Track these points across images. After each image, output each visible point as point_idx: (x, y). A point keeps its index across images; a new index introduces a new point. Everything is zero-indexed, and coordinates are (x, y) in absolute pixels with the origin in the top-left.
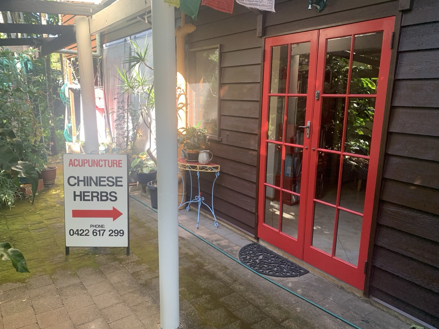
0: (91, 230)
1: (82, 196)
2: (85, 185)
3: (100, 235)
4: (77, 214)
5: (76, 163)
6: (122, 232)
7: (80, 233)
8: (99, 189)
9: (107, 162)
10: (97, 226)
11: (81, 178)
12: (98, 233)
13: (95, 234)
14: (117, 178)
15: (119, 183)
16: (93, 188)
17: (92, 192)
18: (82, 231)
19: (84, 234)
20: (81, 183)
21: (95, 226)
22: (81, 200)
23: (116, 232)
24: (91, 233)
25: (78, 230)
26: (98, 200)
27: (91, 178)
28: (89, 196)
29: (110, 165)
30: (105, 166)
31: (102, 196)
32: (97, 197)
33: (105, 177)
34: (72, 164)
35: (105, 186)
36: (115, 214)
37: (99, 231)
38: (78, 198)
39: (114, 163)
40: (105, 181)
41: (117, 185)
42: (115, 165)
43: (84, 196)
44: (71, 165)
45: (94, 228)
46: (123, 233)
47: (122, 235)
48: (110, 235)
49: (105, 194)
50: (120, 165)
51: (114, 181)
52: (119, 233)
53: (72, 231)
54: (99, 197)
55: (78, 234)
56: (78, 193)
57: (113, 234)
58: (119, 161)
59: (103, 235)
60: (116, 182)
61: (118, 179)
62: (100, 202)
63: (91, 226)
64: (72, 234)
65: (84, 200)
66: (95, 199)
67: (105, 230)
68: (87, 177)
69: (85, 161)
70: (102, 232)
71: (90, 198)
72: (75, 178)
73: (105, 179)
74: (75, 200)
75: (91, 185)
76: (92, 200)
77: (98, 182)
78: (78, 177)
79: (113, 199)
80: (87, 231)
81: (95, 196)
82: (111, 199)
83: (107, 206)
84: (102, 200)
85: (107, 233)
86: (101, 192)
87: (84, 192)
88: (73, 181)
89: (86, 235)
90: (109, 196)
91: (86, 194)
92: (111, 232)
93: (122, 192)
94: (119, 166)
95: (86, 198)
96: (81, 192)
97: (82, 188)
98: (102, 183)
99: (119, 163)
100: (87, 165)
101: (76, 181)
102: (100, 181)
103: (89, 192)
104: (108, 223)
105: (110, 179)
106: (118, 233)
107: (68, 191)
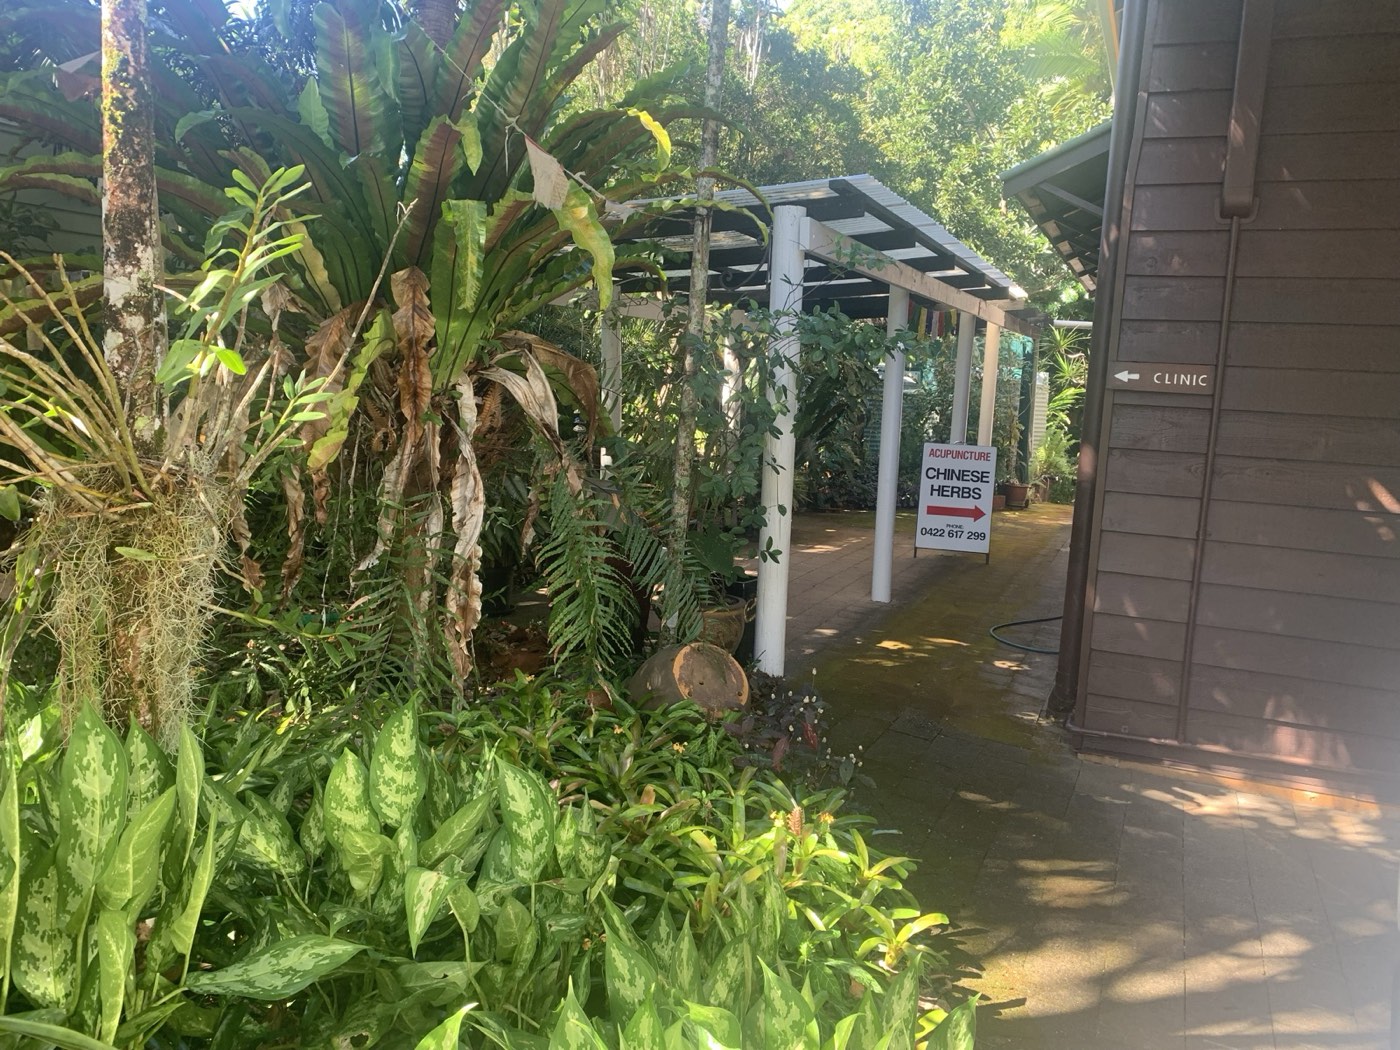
0: (947, 530)
1: (941, 491)
2: (945, 479)
3: (957, 537)
4: (932, 510)
5: (938, 453)
6: (983, 535)
7: (934, 532)
8: (961, 484)
9: (973, 454)
10: (955, 526)
11: (942, 471)
12: (955, 534)
13: (951, 535)
14: (983, 473)
15: (984, 479)
16: (955, 482)
17: (953, 487)
18: (936, 531)
19: (938, 534)
20: (941, 477)
21: (953, 526)
22: (939, 495)
23: (977, 535)
24: (946, 534)
25: (931, 529)
26: (959, 497)
27: (953, 471)
28: (948, 491)
29: (974, 458)
30: (971, 459)
31: (963, 492)
32: (958, 492)
33: (969, 471)
35: (969, 481)
36: (977, 514)
37: (957, 532)
38: (935, 493)
39: (981, 456)
40: (969, 476)
41: (982, 481)
42: (983, 458)
43: (943, 491)
44: (932, 456)
45: (951, 528)
46: (984, 537)
47: (982, 538)
48: (968, 538)
49: (967, 490)
51: (979, 476)
52: (980, 536)
53: (924, 530)
54: (961, 493)
55: (931, 534)
56: (936, 487)
57: (973, 537)
58: (987, 454)
59: (960, 537)
60: (982, 477)
61: (985, 475)
62: (961, 498)
63: (948, 525)
64: (924, 533)
65: (943, 495)
66: (955, 495)
67: (963, 532)
68: (949, 470)
69: (949, 452)
70: (959, 533)
71: (949, 493)
72: (935, 470)
73: (969, 474)
74: (932, 495)
75: (952, 479)
76: (952, 496)
77: (961, 476)
78: (939, 469)
79: (976, 496)
80: (942, 531)
81: (955, 492)
82: (973, 497)
83: (969, 504)
84: (963, 497)
85: (965, 535)
86: (963, 488)
87: (944, 487)
88: (932, 473)
89: (940, 535)
90: (971, 492)
91: (945, 489)
92: (970, 534)
93: (988, 490)
94: (987, 461)
95: (945, 493)
96: (940, 486)
97: (941, 481)
98: (965, 478)
99: (987, 457)
100: (950, 456)
101: (936, 474)
102: (964, 475)
103: (949, 487)
104: (968, 523)
105: (975, 474)
107: (925, 484)
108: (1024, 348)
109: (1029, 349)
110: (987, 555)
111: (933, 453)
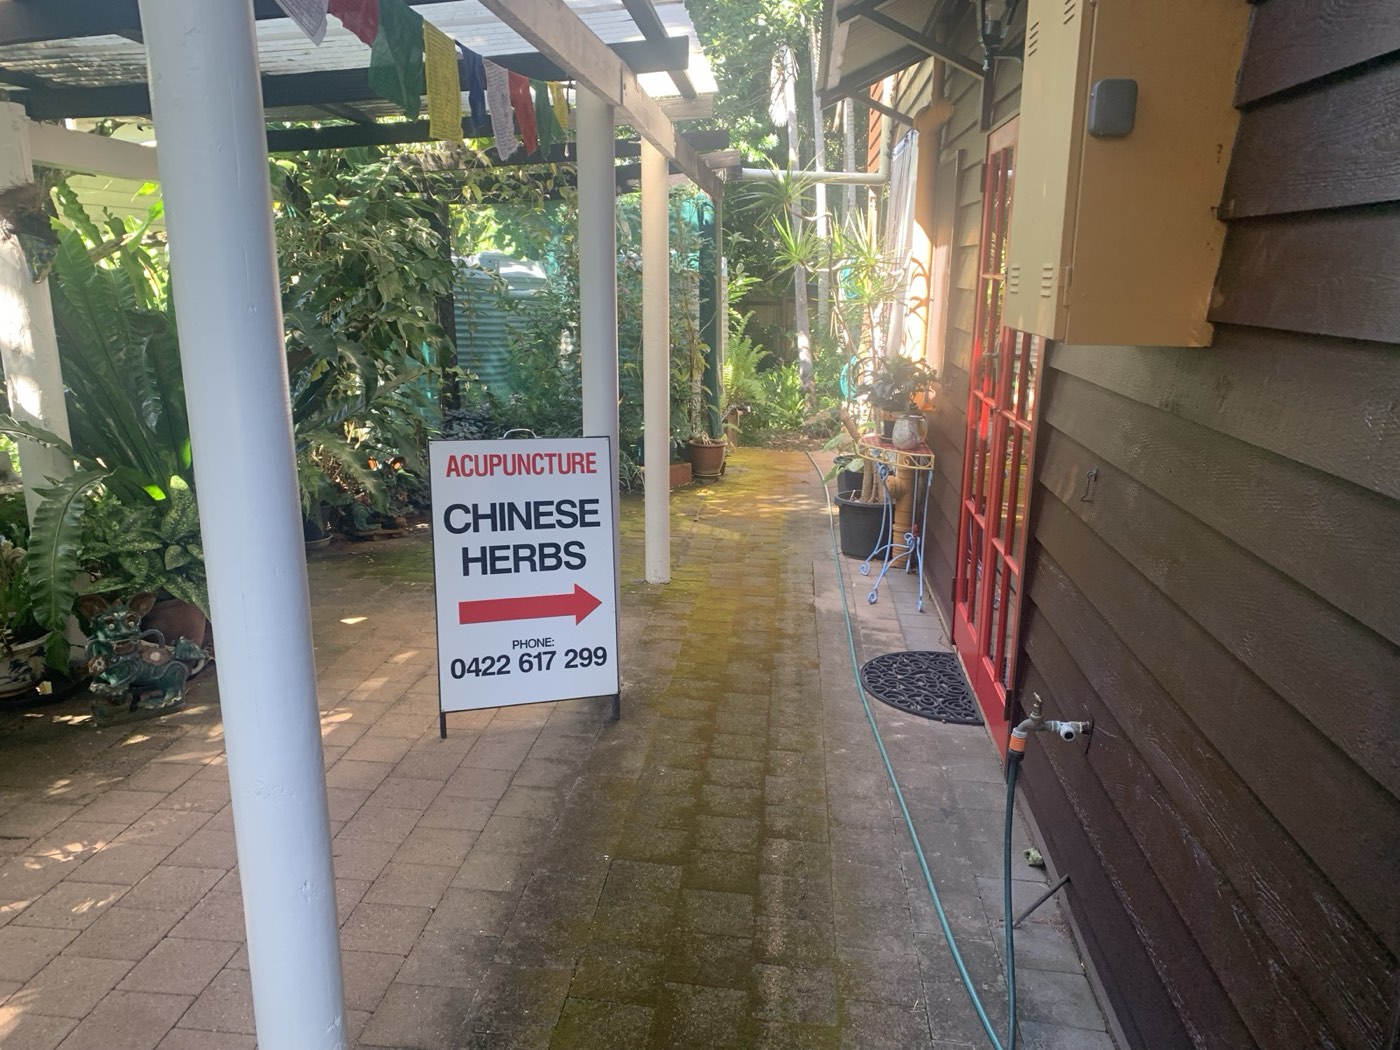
0: (515, 655)
1: (489, 560)
2: (494, 528)
3: (540, 669)
4: (472, 612)
5: (469, 465)
6: (600, 653)
7: (482, 667)
8: (536, 537)
9: (555, 460)
10: (532, 643)
11: (484, 510)
12: (535, 662)
13: (526, 666)
14: (583, 503)
15: (589, 518)
17: (517, 548)
18: (488, 662)
19: (494, 669)
20: (485, 524)
21: (527, 644)
22: (484, 572)
23: (586, 654)
24: (514, 665)
25: (476, 660)
26: (533, 569)
27: (512, 506)
28: (507, 558)
29: (565, 468)
30: (551, 472)
31: (543, 556)
32: (530, 559)
33: (551, 503)
34: (456, 470)
35: (552, 526)
36: (580, 604)
37: (539, 656)
38: (475, 567)
39: (575, 463)
40: (550, 514)
41: (584, 524)
42: (578, 467)
43: (494, 559)
44: (453, 474)
45: (525, 650)
46: (604, 656)
47: (600, 661)
48: (568, 666)
49: (552, 550)
50: (592, 467)
51: (576, 511)
52: (593, 656)
53: (458, 666)
54: (537, 558)
55: (477, 672)
56: (475, 553)
57: (578, 661)
58: (588, 455)
59: (548, 668)
60: (581, 514)
61: (588, 507)
62: (539, 572)
63: (516, 644)
64: (458, 672)
65: (495, 571)
66: (525, 566)
67: (553, 653)
68: (502, 505)
69: (495, 460)
70: (545, 659)
71: (510, 564)
72: (467, 510)
73: (552, 508)
74: (466, 572)
75: (511, 528)
76: (517, 570)
77: (533, 516)
78: (475, 507)
79: (576, 561)
80: (503, 661)
81: (524, 559)
82: (568, 564)
83: (559, 582)
84: (544, 568)
85: (560, 660)
86: (542, 546)
87: (493, 549)
88: (459, 519)
89: (500, 672)
90: (562, 554)
91: (498, 553)
92: (571, 655)
94: (589, 471)
95: (499, 565)
96: (483, 549)
97: (487, 536)
98: (543, 520)
99: (589, 462)
100: (499, 470)
101: (469, 518)
102: (538, 514)
103: (508, 547)
104: (563, 631)
105: (566, 507)
106: (590, 658)
107: (447, 549)
108: (701, 217)
109: (707, 216)
110: (616, 697)
111: (454, 467)
